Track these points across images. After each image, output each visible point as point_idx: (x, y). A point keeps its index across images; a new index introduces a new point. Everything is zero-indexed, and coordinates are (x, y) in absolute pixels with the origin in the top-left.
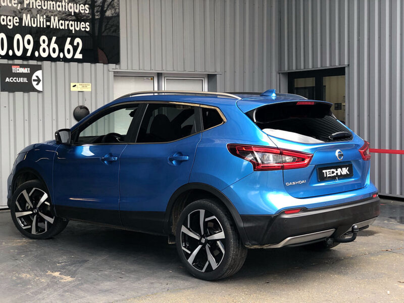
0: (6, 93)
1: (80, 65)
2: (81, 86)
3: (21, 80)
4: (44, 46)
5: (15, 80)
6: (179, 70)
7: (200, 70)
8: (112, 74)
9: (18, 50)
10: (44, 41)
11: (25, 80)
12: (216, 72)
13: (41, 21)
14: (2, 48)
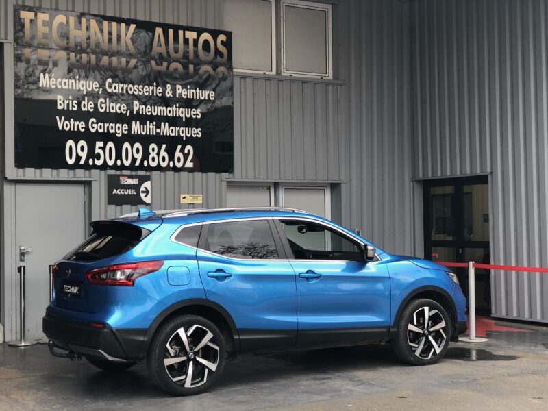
0: (114, 206)
1: (191, 174)
2: (191, 198)
3: (129, 192)
4: (153, 154)
5: (123, 192)
6: (299, 178)
7: (322, 178)
8: (224, 184)
9: (127, 159)
10: (153, 150)
11: (133, 192)
12: (340, 180)
13: (150, 128)
14: (110, 158)
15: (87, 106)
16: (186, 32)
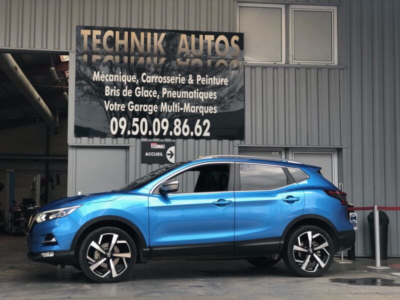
0: (146, 165)
1: (208, 141)
3: (158, 154)
4: (177, 126)
5: (153, 154)
8: (236, 149)
9: (156, 130)
10: (177, 123)
11: (161, 154)
13: (176, 107)
14: (144, 130)
15: (127, 93)
16: (206, 36)
